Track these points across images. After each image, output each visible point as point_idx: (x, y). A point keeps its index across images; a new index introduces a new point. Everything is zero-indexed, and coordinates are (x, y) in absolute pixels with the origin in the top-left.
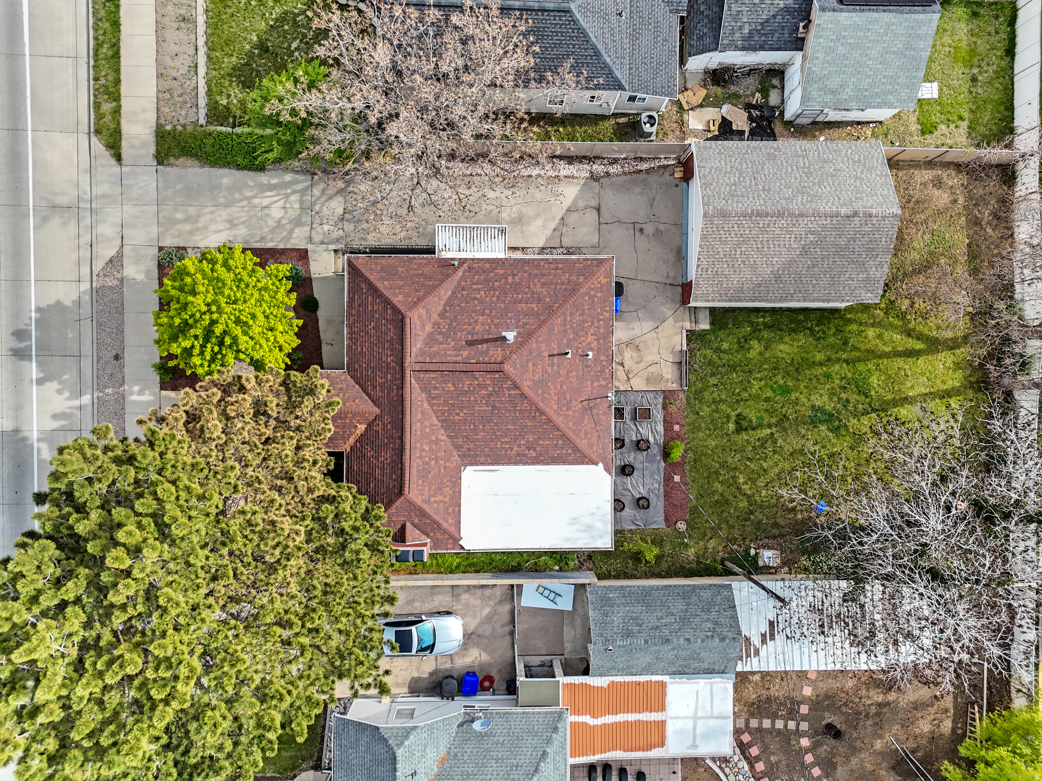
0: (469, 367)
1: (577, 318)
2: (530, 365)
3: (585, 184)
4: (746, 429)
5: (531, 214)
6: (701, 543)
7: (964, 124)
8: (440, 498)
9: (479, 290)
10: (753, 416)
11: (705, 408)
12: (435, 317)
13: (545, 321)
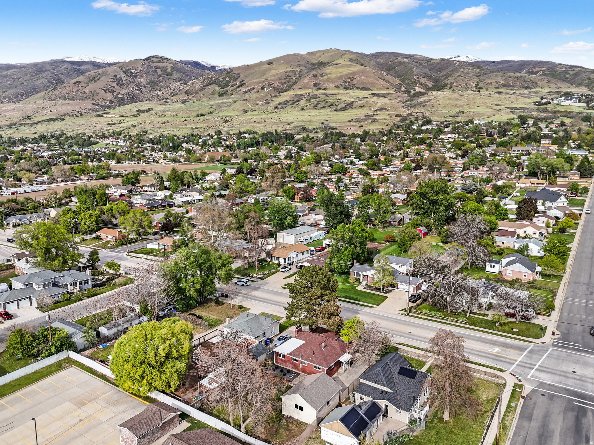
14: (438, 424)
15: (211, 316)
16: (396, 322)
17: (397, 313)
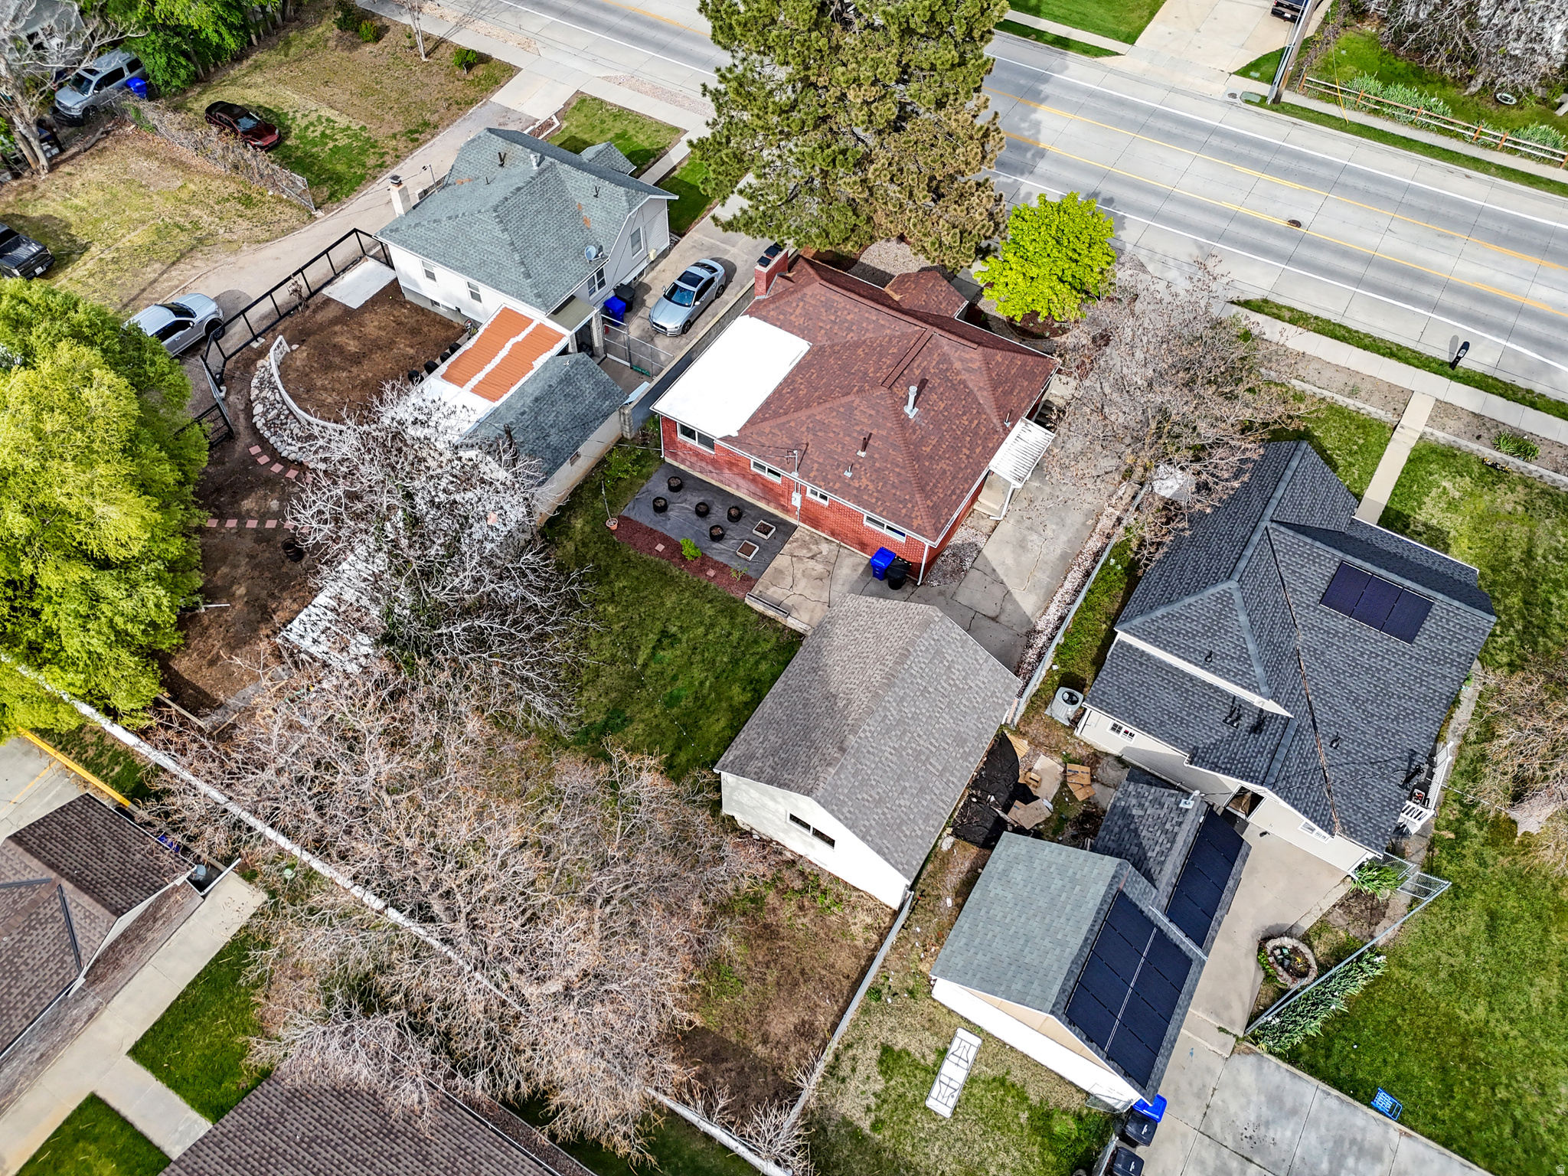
0: (902, 365)
1: (892, 478)
2: (873, 413)
3: (1029, 621)
4: (659, 640)
5: (1023, 559)
6: (579, 537)
7: (865, 1125)
8: (798, 311)
9: (971, 422)
10: (666, 654)
11: (711, 612)
12: (965, 376)
13: (907, 446)
14: (1489, 853)
15: (327, 112)
16: (1226, 154)
17: (1220, 89)
